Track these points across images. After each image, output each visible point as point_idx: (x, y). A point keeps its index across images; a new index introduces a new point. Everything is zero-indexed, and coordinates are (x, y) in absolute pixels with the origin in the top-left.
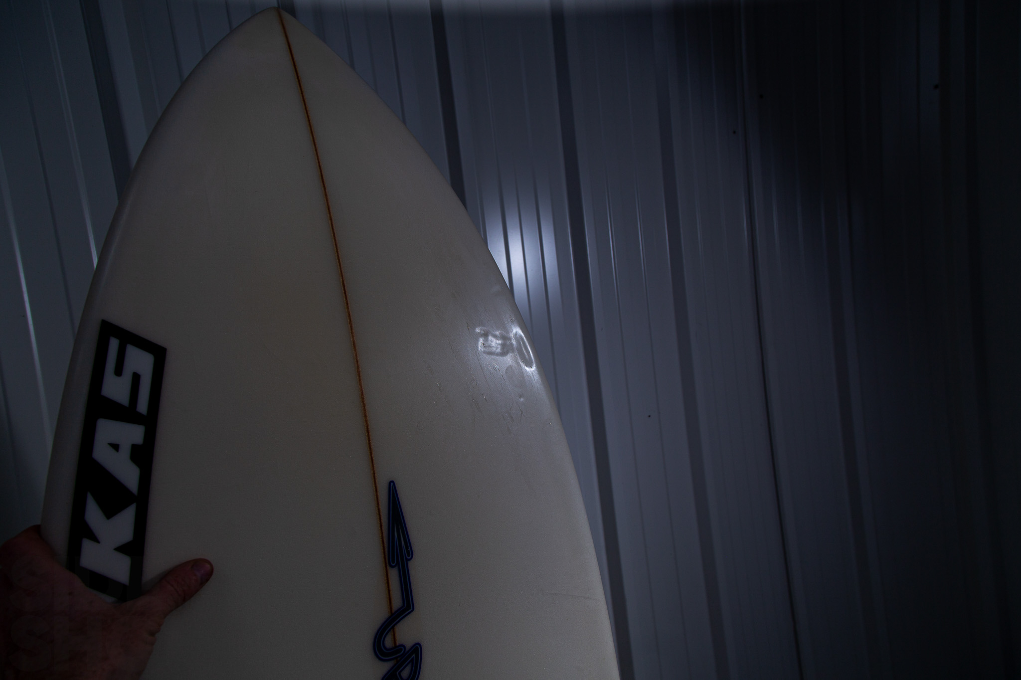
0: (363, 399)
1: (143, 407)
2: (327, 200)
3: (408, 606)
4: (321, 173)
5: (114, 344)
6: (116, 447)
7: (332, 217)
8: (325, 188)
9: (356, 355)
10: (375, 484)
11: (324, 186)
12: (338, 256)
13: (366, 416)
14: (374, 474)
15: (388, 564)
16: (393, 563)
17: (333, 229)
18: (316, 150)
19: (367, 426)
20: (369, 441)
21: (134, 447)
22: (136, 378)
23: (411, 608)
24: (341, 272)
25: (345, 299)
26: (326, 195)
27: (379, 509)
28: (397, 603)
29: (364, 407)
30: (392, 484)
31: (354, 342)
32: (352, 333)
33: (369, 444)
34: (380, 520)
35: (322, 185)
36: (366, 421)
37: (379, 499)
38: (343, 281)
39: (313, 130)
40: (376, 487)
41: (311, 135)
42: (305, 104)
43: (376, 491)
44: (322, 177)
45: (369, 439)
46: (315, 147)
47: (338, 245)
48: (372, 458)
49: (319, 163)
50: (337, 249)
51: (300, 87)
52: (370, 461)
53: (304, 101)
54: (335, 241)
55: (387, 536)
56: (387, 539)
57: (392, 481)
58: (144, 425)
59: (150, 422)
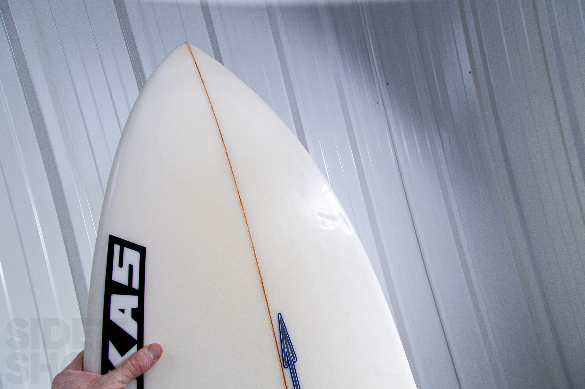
0: (257, 264)
1: (136, 285)
2: (225, 148)
4: (221, 133)
5: (117, 248)
6: (123, 311)
7: (229, 158)
8: (223, 142)
9: (251, 238)
10: (270, 316)
11: (223, 141)
12: (235, 180)
13: (260, 274)
14: (269, 310)
15: (283, 366)
16: (286, 365)
17: (230, 165)
18: (216, 120)
19: (262, 281)
21: (133, 310)
22: (131, 267)
25: (241, 205)
26: (224, 146)
27: (274, 332)
29: (259, 269)
32: (247, 225)
33: (264, 292)
34: (276, 338)
37: (274, 325)
38: (239, 195)
39: (213, 109)
40: (271, 318)
41: (213, 112)
42: (208, 95)
43: (271, 321)
44: (221, 135)
45: (264, 289)
46: (216, 119)
47: (234, 174)
48: (266, 300)
49: (219, 127)
50: (234, 176)
51: (204, 85)
52: (266, 302)
53: (207, 93)
54: (232, 171)
55: (281, 348)
56: (281, 351)
57: (280, 314)
58: (137, 295)
59: (140, 293)
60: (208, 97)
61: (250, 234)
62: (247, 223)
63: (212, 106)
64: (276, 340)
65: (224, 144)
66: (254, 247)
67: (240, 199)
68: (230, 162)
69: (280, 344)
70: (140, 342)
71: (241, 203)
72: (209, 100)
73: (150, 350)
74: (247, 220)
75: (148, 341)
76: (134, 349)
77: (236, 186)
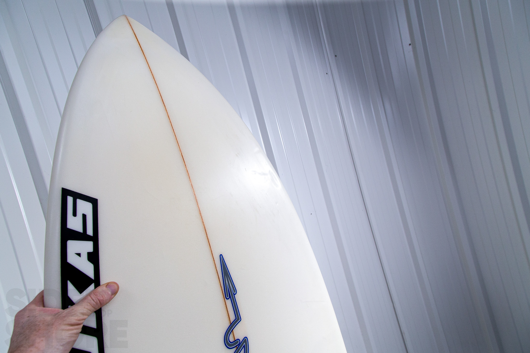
0: (200, 213)
1: (90, 232)
2: (167, 113)
3: (238, 319)
4: (162, 99)
5: (70, 199)
6: (79, 255)
8: (165, 107)
10: (213, 257)
12: (177, 141)
13: (203, 222)
14: (212, 252)
15: (225, 298)
16: (228, 297)
17: (172, 127)
19: (205, 227)
20: (207, 235)
21: (89, 253)
22: (84, 216)
23: (240, 319)
24: (180, 149)
25: (184, 163)
27: (217, 270)
28: (233, 318)
30: (221, 256)
31: (192, 185)
33: (207, 237)
34: (218, 275)
35: (164, 105)
36: (204, 225)
37: (216, 264)
38: (182, 154)
39: (154, 77)
40: (214, 259)
41: (154, 79)
42: (148, 64)
43: (214, 261)
44: (163, 101)
45: (207, 234)
46: (157, 86)
47: (176, 135)
48: (209, 244)
49: (160, 93)
50: (176, 137)
51: (144, 55)
52: (209, 245)
53: (147, 62)
54: (174, 133)
55: (223, 283)
56: (223, 285)
57: (221, 255)
58: (92, 241)
59: (95, 239)
60: (149, 66)
61: (192, 187)
62: (189, 178)
63: (152, 74)
64: (218, 276)
65: (166, 109)
66: (197, 199)
67: (183, 158)
68: (172, 125)
69: (222, 280)
70: (97, 281)
71: (184, 161)
72: (150, 68)
73: (108, 286)
74: (190, 176)
75: (104, 280)
76: (92, 287)
77: (179, 146)
